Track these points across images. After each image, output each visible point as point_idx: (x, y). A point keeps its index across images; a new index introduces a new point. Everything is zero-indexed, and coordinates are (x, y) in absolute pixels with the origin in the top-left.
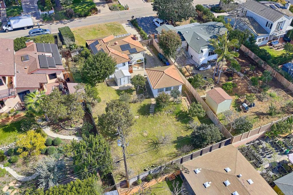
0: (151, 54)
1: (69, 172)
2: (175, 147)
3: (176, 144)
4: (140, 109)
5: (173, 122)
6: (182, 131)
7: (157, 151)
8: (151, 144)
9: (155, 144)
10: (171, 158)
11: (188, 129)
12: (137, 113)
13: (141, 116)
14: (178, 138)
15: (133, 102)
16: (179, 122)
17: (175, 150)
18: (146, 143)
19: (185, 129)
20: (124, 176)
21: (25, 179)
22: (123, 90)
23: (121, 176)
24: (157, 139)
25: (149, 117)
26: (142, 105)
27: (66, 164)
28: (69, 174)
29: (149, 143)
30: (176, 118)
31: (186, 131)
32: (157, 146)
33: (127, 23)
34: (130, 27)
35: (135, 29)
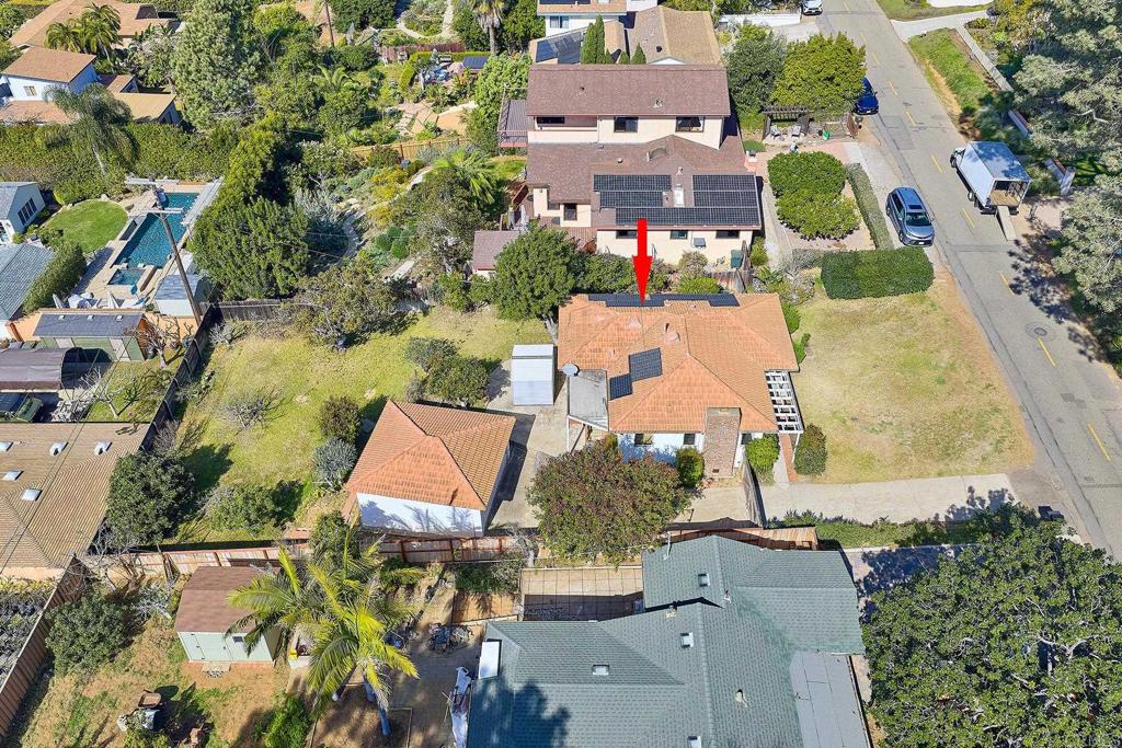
2: (212, 445)
5: (287, 471)
8: (266, 403)
14: (231, 463)
17: (204, 443)
24: (267, 417)
30: (293, 483)
33: (1012, 499)
34: (961, 503)
35: (942, 519)
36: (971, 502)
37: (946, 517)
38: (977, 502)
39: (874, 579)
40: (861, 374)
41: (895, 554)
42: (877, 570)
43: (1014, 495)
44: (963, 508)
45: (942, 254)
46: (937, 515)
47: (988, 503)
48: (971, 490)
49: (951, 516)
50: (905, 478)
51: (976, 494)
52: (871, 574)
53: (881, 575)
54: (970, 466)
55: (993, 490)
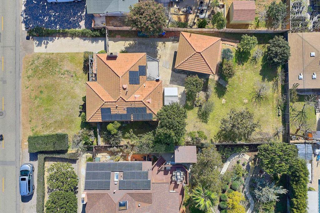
0: (128, 42)
1: (259, 175)
2: (268, 82)
3: (266, 79)
4: (218, 94)
5: (242, 70)
6: (255, 67)
7: (266, 99)
8: (257, 100)
9: (259, 96)
10: (277, 90)
11: (255, 60)
12: (220, 99)
13: (225, 96)
14: (260, 74)
15: (207, 98)
16: (245, 64)
17: (271, 83)
18: (255, 104)
19: (255, 63)
20: (277, 134)
21: (251, 209)
22: (186, 102)
23: (276, 136)
24: (255, 93)
25: (228, 90)
26: (215, 91)
27: (251, 176)
28: (260, 175)
29: (255, 101)
30: (239, 64)
31: (256, 63)
32: (261, 96)
33: (36, 43)
34: (50, 43)
35: (57, 38)
36: (47, 43)
37: (55, 38)
38: (46, 43)
39: (80, 20)
40: (66, 97)
41: (72, 28)
42: (78, 23)
43: (35, 44)
44: (50, 41)
45: (21, 160)
46: (58, 39)
47: (43, 43)
48: (46, 47)
49: (54, 39)
50: (63, 53)
51: (45, 46)
52: (80, 22)
53: (77, 21)
54: (43, 56)
55: (40, 47)
